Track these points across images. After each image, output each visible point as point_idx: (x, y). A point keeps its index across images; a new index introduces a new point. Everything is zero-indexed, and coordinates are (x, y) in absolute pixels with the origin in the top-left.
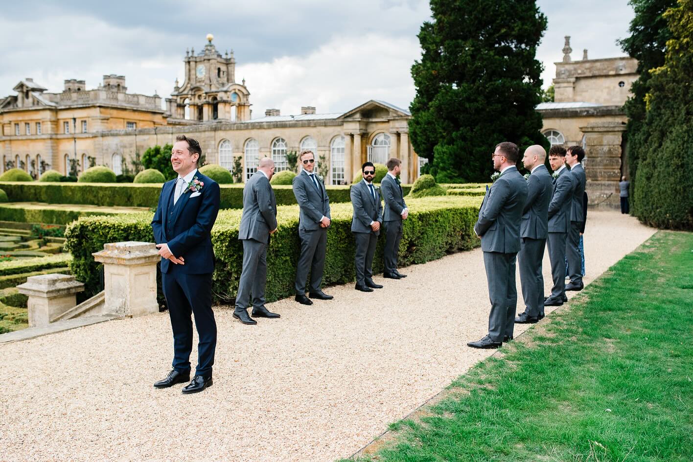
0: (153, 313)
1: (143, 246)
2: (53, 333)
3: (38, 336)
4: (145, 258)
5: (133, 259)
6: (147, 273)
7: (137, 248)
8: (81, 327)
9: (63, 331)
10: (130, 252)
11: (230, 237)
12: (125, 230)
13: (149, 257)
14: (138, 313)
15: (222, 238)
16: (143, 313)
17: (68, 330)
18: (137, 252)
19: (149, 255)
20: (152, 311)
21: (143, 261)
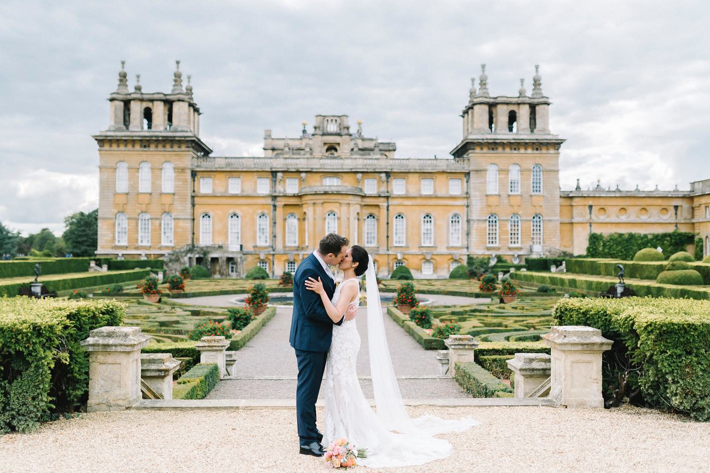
0: (595, 408)
1: (583, 332)
2: (475, 406)
3: (459, 406)
4: (582, 344)
5: (565, 344)
6: (589, 362)
7: (575, 333)
8: (506, 406)
9: (485, 406)
10: (565, 336)
11: (659, 329)
12: (585, 314)
13: (587, 344)
14: (575, 404)
15: (649, 329)
16: (582, 405)
17: (491, 406)
18: (575, 338)
19: (588, 341)
20: (593, 404)
21: (580, 348)
